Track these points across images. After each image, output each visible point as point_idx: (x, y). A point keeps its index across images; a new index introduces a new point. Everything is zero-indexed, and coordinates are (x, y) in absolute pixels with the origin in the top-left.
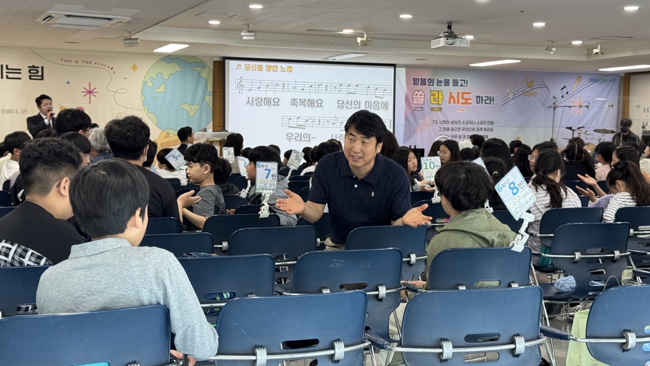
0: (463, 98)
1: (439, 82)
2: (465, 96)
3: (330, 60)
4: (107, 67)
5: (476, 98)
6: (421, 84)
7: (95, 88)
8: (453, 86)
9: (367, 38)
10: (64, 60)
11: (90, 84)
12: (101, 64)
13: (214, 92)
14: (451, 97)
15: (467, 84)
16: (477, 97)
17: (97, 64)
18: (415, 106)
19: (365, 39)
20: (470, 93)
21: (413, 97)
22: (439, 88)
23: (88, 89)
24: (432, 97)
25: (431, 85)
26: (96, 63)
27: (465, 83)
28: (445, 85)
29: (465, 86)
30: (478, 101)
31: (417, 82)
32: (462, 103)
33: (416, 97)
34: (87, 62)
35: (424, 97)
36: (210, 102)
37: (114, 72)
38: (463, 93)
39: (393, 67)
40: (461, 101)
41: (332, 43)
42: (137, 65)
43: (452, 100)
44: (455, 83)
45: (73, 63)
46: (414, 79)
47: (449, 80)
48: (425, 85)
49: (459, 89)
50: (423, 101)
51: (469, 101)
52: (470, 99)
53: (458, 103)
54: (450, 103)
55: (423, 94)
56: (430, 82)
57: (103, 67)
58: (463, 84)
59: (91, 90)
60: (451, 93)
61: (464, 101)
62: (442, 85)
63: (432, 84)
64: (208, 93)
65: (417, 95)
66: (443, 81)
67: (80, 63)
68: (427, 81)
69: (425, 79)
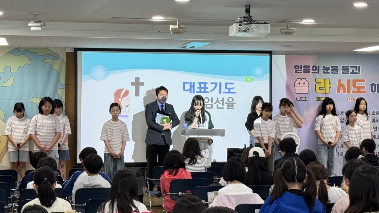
0: (354, 86)
1: (326, 70)
2: (357, 84)
3: (188, 47)
5: (370, 86)
6: (304, 72)
8: (343, 73)
9: (181, 24)
13: (66, 84)
14: (340, 85)
15: (359, 71)
16: (372, 85)
18: (298, 95)
19: (177, 27)
20: (363, 81)
21: (295, 85)
22: (325, 76)
24: (318, 86)
25: (316, 73)
27: (356, 70)
28: (332, 73)
29: (357, 73)
30: (373, 90)
31: (300, 69)
32: (353, 92)
33: (299, 85)
35: (308, 86)
36: (62, 96)
38: (355, 81)
39: (269, 54)
40: (352, 89)
41: (159, 32)
43: (341, 88)
44: (345, 70)
46: (295, 66)
47: (337, 67)
48: (309, 72)
49: (349, 76)
50: (306, 89)
51: (361, 90)
52: (364, 87)
53: (349, 92)
54: (339, 91)
55: (306, 83)
56: (316, 70)
58: (355, 71)
60: (340, 81)
61: (356, 90)
62: (329, 73)
63: (317, 71)
64: (60, 86)
65: (299, 84)
66: (331, 68)
68: (311, 68)
69: (309, 67)
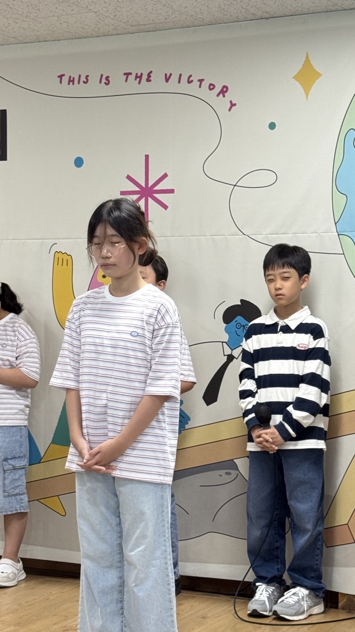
4: (205, 85)
7: (165, 176)
10: (65, 79)
11: (147, 157)
12: (184, 79)
17: (174, 79)
23: (143, 184)
26: (167, 80)
34: (139, 77)
37: (232, 105)
42: (317, 66)
45: (95, 87)
57: (194, 88)
59: (150, 184)
67: (118, 84)
